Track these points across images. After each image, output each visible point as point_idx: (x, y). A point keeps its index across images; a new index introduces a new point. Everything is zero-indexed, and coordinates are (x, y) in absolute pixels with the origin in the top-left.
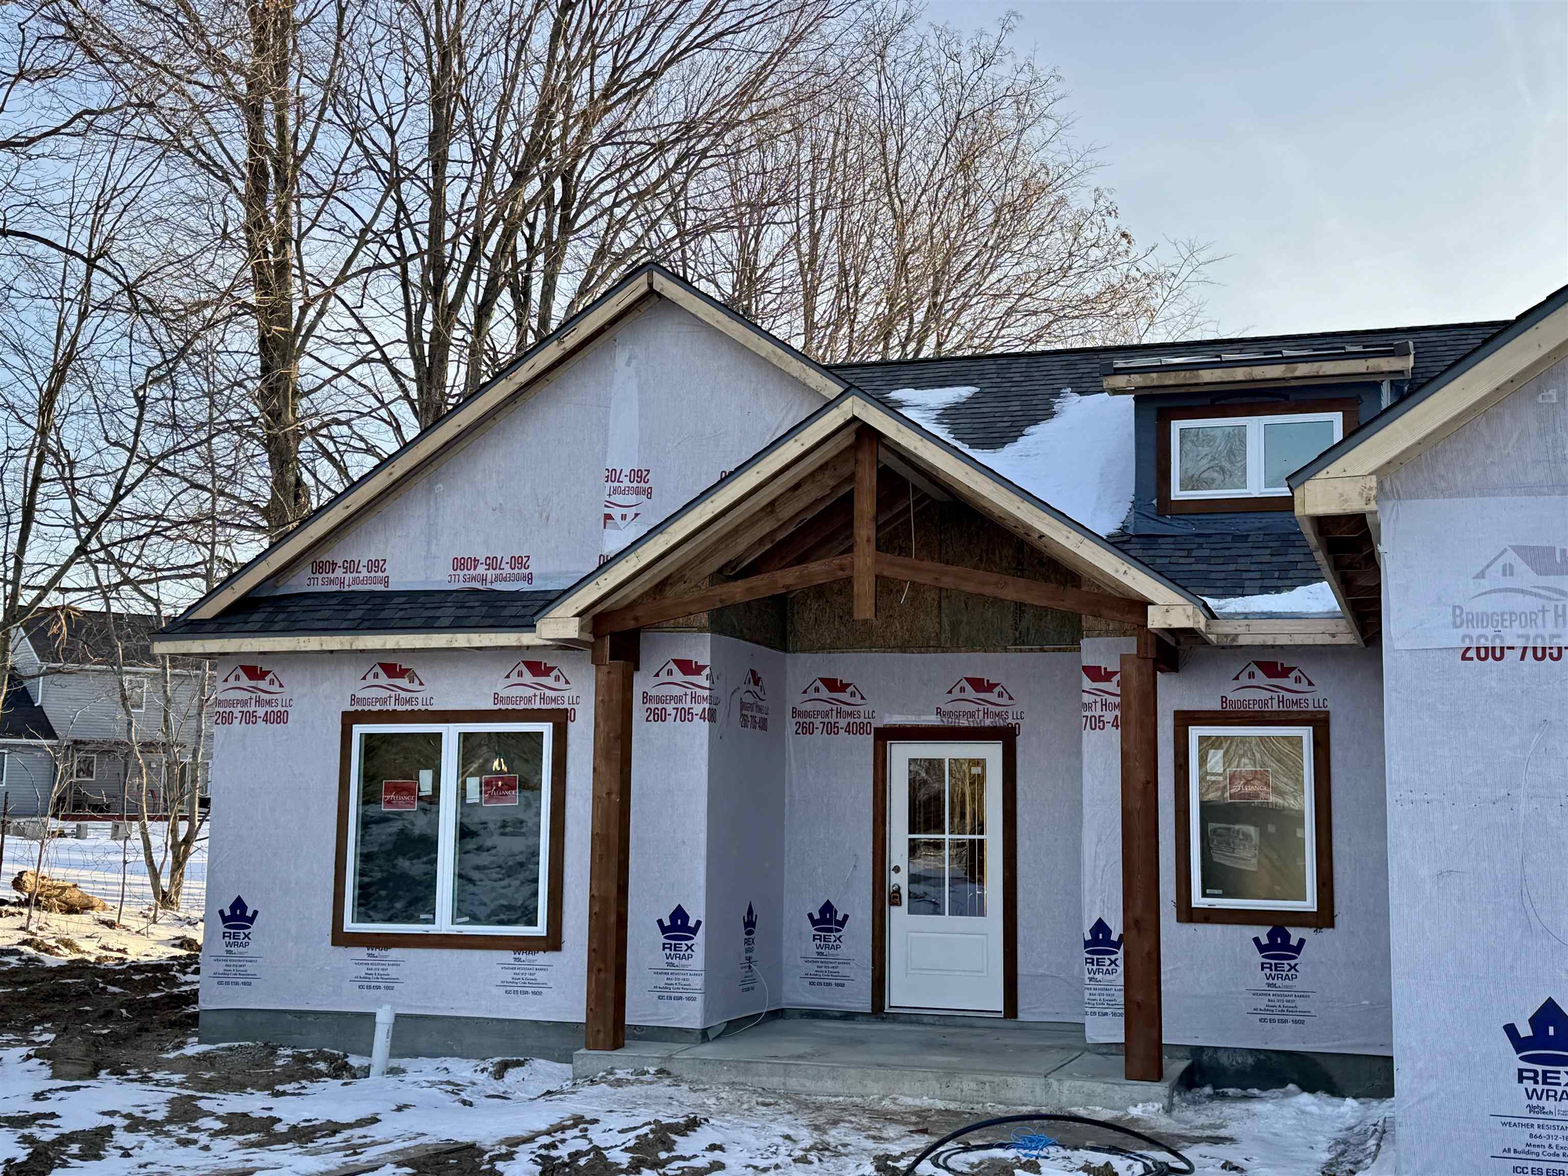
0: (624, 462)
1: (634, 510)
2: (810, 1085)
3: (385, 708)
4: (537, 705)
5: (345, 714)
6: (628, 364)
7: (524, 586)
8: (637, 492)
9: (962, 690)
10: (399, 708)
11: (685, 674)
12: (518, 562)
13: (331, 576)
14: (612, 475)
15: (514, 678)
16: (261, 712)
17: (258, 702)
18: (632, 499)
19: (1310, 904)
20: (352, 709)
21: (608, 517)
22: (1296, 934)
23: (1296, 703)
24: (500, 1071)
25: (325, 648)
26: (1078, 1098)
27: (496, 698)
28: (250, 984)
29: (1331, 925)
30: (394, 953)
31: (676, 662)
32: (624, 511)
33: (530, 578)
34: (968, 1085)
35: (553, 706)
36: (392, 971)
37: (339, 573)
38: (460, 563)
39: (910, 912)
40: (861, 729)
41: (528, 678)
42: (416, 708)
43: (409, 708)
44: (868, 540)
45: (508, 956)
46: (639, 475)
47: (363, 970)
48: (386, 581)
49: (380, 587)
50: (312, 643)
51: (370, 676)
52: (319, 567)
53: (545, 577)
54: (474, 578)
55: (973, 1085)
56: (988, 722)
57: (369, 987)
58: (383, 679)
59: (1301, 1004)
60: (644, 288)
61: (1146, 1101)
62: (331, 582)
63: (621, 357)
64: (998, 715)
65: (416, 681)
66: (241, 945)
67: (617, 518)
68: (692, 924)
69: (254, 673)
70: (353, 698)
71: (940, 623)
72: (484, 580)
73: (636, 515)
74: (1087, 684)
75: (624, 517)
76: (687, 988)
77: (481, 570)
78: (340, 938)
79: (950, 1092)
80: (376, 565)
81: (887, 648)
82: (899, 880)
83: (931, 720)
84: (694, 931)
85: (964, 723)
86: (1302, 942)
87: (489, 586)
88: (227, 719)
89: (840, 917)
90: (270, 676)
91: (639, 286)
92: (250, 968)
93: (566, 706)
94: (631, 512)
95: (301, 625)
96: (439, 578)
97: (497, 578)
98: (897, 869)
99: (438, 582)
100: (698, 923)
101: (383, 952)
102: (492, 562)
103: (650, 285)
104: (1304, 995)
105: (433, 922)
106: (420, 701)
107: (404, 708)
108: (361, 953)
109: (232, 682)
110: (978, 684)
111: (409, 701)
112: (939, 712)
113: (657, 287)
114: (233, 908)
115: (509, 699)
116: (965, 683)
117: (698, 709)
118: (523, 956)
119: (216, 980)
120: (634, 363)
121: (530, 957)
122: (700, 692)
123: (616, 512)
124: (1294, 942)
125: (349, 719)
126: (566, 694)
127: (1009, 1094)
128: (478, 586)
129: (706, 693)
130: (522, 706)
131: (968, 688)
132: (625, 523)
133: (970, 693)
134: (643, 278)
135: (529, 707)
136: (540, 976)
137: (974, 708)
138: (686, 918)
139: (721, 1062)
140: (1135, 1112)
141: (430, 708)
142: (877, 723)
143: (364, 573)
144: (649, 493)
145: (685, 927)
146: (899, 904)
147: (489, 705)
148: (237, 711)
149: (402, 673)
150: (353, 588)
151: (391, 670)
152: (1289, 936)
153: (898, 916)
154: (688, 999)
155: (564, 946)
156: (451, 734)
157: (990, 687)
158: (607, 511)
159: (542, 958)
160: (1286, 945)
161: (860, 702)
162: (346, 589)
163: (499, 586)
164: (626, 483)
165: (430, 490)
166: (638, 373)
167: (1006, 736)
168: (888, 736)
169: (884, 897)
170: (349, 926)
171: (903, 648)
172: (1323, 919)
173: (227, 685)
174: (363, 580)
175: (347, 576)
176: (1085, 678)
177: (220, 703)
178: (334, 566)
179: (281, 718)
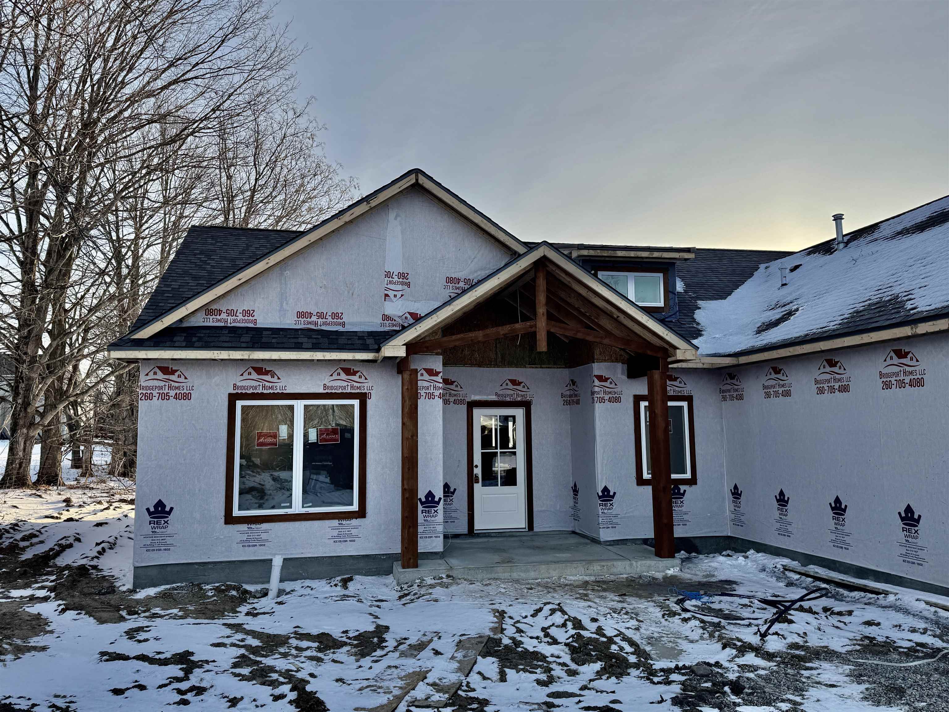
0: (396, 268)
1: (400, 293)
2: (523, 575)
3: (256, 391)
4: (349, 391)
5: (230, 395)
6: (396, 219)
7: (340, 329)
8: (403, 284)
9: (507, 384)
10: (265, 392)
11: (430, 376)
12: (335, 315)
13: (218, 317)
14: (388, 275)
15: (335, 376)
16: (172, 393)
17: (170, 387)
18: (399, 287)
19: (688, 475)
20: (235, 392)
21: (387, 295)
22: (682, 488)
23: (680, 392)
24: (345, 584)
25: (231, 357)
26: (644, 569)
27: (325, 386)
28: (169, 550)
29: (696, 484)
30: (265, 526)
31: (425, 370)
32: (396, 293)
33: (343, 324)
34: (596, 567)
35: (358, 391)
36: (264, 536)
37: (224, 316)
38: (301, 315)
39: (483, 485)
40: (461, 402)
41: (343, 376)
42: (276, 392)
43: (272, 391)
44: (543, 314)
45: (335, 523)
46: (403, 275)
47: (245, 537)
48: (255, 322)
49: (251, 325)
50: (224, 355)
51: (246, 374)
52: (212, 312)
53: (352, 324)
54: (310, 323)
55: (599, 568)
56: (519, 399)
57: (249, 546)
58: (254, 375)
59: (685, 517)
60: (414, 181)
61: (673, 567)
62: (219, 321)
63: (392, 215)
64: (522, 396)
65: (276, 377)
66: (163, 527)
67: (392, 296)
68: (437, 499)
69: (166, 370)
70: (235, 386)
71: (496, 354)
72: (316, 324)
73: (402, 295)
74: (597, 382)
75: (395, 296)
76: (435, 531)
77: (314, 318)
78: (229, 519)
79: (589, 572)
80: (247, 313)
81: (472, 365)
82: (478, 471)
83: (493, 398)
84: (438, 503)
85: (508, 399)
86: (685, 491)
87: (319, 327)
88: (149, 397)
89: (452, 490)
90: (179, 373)
91: (411, 180)
92: (169, 541)
93: (365, 391)
94: (399, 294)
95: (212, 344)
96: (288, 322)
97: (324, 324)
98: (476, 466)
99: (289, 324)
100: (440, 499)
101: (258, 526)
102: (321, 315)
103: (417, 180)
104: (686, 513)
105: (290, 507)
106: (278, 388)
107: (268, 392)
108: (243, 527)
109: (151, 375)
110: (514, 382)
111: (271, 388)
112: (496, 394)
113: (420, 182)
114: (156, 506)
115: (332, 387)
116: (508, 382)
117: (437, 393)
118: (344, 522)
119: (145, 549)
120: (399, 219)
121: (348, 522)
122: (438, 384)
123: (391, 293)
124: (682, 491)
125: (233, 398)
126: (366, 385)
127: (614, 570)
128: (313, 327)
129: (441, 385)
130: (340, 391)
131: (509, 383)
132: (396, 299)
133: (510, 386)
134: (413, 176)
135: (345, 391)
136: (354, 532)
137: (512, 392)
138: (433, 497)
139: (478, 568)
140: (670, 572)
141: (284, 392)
142: (468, 399)
143: (240, 317)
144: (408, 285)
145: (433, 501)
146: (478, 482)
147: (321, 390)
148: (155, 393)
149: (267, 373)
150: (233, 325)
151: (259, 371)
152: (679, 489)
153: (478, 487)
154: (436, 537)
155: (367, 515)
156: (299, 406)
157: (519, 384)
158: (386, 292)
159: (355, 522)
160: (679, 493)
161: (459, 389)
162: (229, 325)
163: (324, 328)
164: (396, 279)
165: (282, 274)
166: (401, 224)
167: (526, 405)
168: (472, 405)
169: (471, 480)
170: (236, 512)
171: (480, 365)
172: (693, 481)
173: (148, 378)
174: (239, 321)
175: (229, 318)
176: (596, 380)
177: (143, 388)
178: (220, 312)
179: (187, 397)
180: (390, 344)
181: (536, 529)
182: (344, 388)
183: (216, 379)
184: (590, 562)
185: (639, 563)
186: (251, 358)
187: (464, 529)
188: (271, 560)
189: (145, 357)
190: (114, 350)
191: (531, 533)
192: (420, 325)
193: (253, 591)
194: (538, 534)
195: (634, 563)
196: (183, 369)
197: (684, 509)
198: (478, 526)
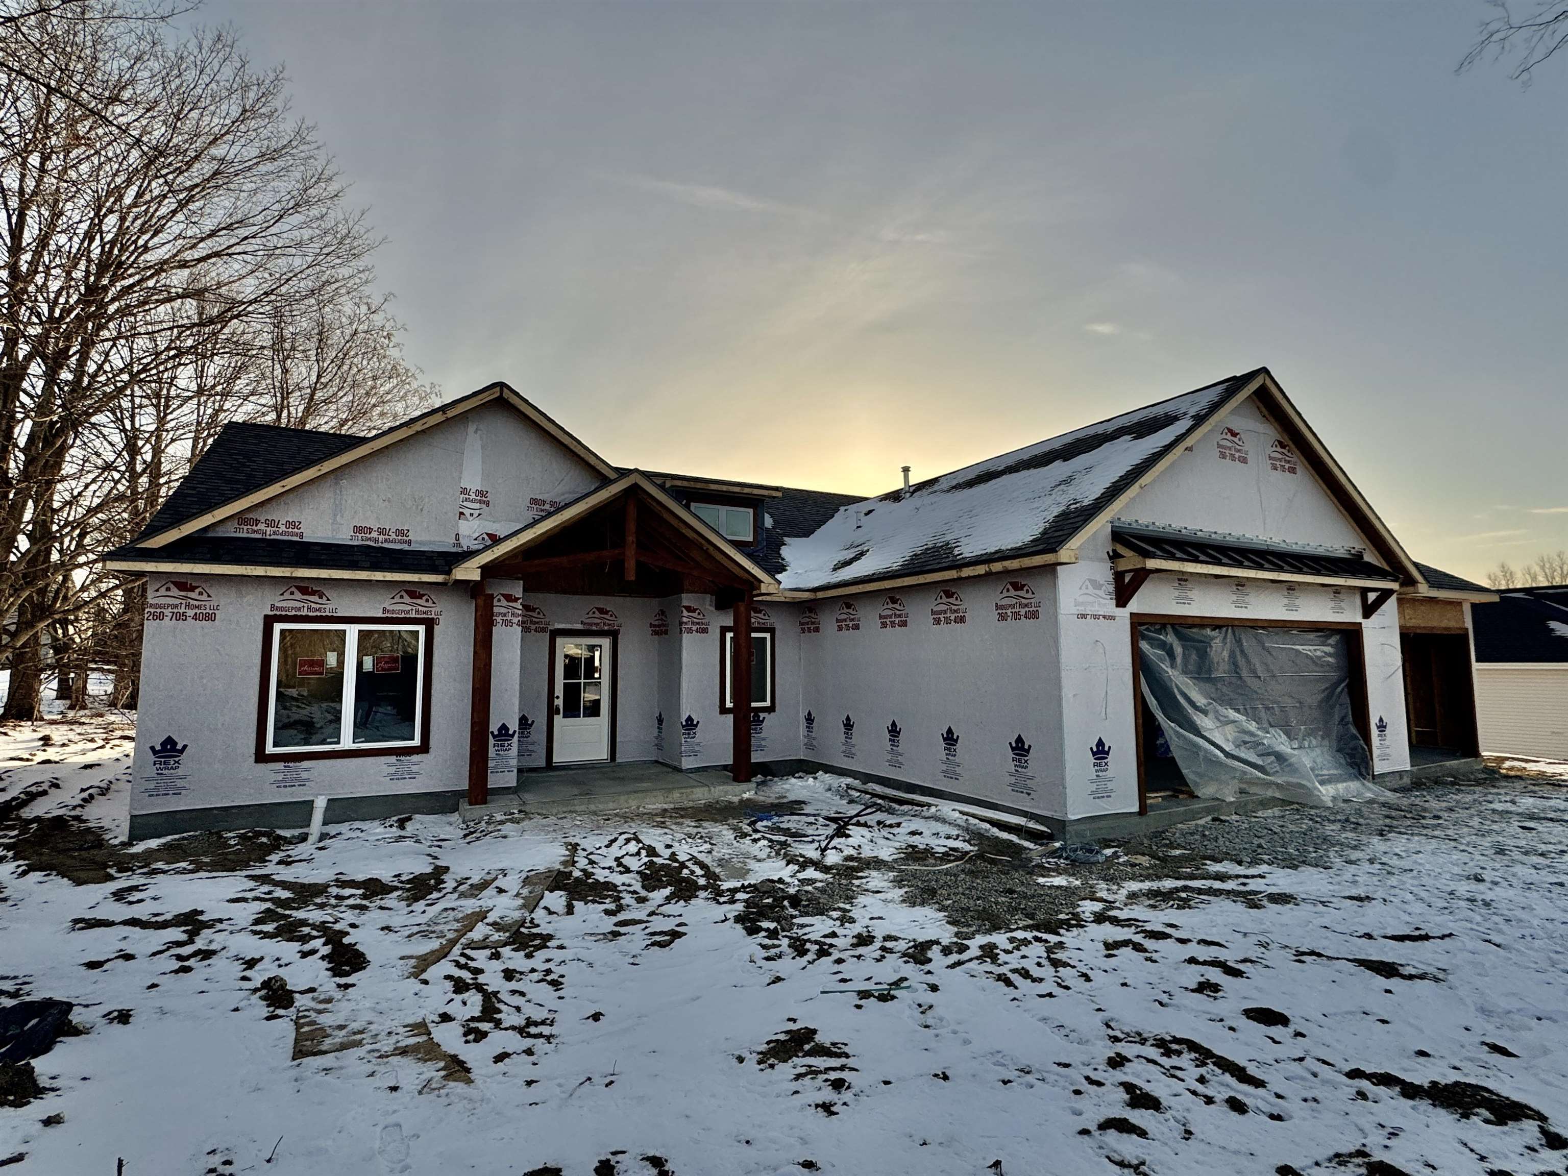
0: (474, 484)
1: (478, 512)
2: (601, 807)
3: (299, 614)
4: (413, 615)
5: (266, 617)
6: (476, 432)
7: (406, 547)
8: (480, 502)
9: (594, 613)
10: (311, 614)
11: (508, 602)
12: (400, 532)
13: (255, 528)
14: (464, 491)
15: (397, 599)
16: (190, 613)
17: (188, 606)
18: (477, 506)
19: (768, 703)
20: (272, 613)
21: (461, 513)
23: (764, 624)
24: (402, 824)
25: (269, 574)
27: (385, 610)
28: (180, 794)
29: (774, 711)
30: (306, 764)
31: (503, 595)
32: (472, 511)
33: (409, 543)
34: (676, 795)
35: (425, 616)
36: (305, 775)
37: (262, 526)
38: (358, 529)
39: (564, 717)
40: (543, 630)
41: (407, 599)
42: (324, 614)
43: (319, 614)
44: (633, 542)
45: (393, 759)
46: (480, 493)
47: (280, 777)
48: (302, 536)
49: (296, 539)
50: (259, 571)
51: (287, 594)
52: (246, 522)
53: (421, 543)
54: (370, 539)
55: (678, 795)
56: (606, 628)
57: (285, 786)
58: (298, 596)
59: (763, 743)
60: (497, 395)
61: (749, 791)
63: (471, 428)
64: (609, 625)
65: (325, 598)
66: (172, 768)
67: (468, 515)
68: (511, 732)
69: (183, 586)
70: (273, 607)
71: (584, 582)
72: (376, 541)
73: (479, 515)
74: (685, 613)
75: (472, 515)
76: (508, 766)
77: (374, 535)
78: (261, 757)
79: (668, 800)
80: (291, 524)
82: (559, 702)
83: (579, 626)
84: (513, 736)
85: (594, 628)
86: (764, 718)
87: (380, 544)
88: (160, 617)
89: (530, 722)
90: (200, 589)
91: (495, 393)
92: (180, 783)
93: (433, 616)
94: (476, 513)
96: (342, 537)
97: (386, 541)
98: (558, 697)
99: (343, 539)
100: (515, 732)
101: (298, 764)
102: (381, 531)
103: (502, 393)
104: (764, 739)
105: (338, 742)
106: (327, 610)
107: (315, 614)
108: (280, 766)
109: (163, 591)
110: (602, 611)
111: (319, 610)
112: (582, 623)
113: (505, 396)
114: (163, 744)
115: (393, 612)
116: (595, 610)
117: (515, 620)
118: (403, 758)
119: (147, 794)
120: (479, 432)
121: (408, 758)
122: (516, 611)
123: (467, 512)
124: (761, 719)
125: (269, 622)
126: (433, 610)
127: (691, 797)
128: (372, 544)
129: (520, 612)
130: (403, 615)
131: (597, 612)
132: (472, 518)
133: (597, 614)
134: (498, 389)
135: (408, 616)
136: (414, 768)
137: (599, 621)
138: (507, 729)
139: (554, 802)
140: (746, 796)
141: (335, 615)
142: (551, 628)
144: (488, 504)
145: (507, 734)
146: (559, 714)
147: (380, 615)
148: (167, 612)
149: (313, 593)
150: (272, 537)
151: (304, 590)
152: (759, 717)
153: (558, 719)
154: (509, 771)
155: (431, 750)
156: (352, 632)
157: (607, 612)
158: (461, 510)
159: (415, 758)
160: (759, 720)
161: (542, 617)
162: (268, 537)
163: (386, 545)
164: (473, 496)
165: (336, 483)
166: (481, 439)
167: (614, 635)
168: (556, 634)
169: (552, 711)
170: (270, 749)
171: (565, 592)
172: (771, 709)
173: (158, 594)
174: (281, 533)
175: (268, 529)
176: (685, 611)
177: (151, 606)
178: (257, 522)
179: (210, 617)
180: (462, 566)
181: (618, 760)
182: (408, 612)
183: (250, 598)
184: (670, 790)
185: (718, 788)
186: (294, 575)
187: (542, 763)
188: (313, 801)
189: (154, 569)
190: (112, 560)
191: (613, 764)
192: (499, 547)
193: (289, 836)
194: (620, 765)
195: (713, 789)
196: (204, 585)
197: (762, 735)
198: (557, 759)
